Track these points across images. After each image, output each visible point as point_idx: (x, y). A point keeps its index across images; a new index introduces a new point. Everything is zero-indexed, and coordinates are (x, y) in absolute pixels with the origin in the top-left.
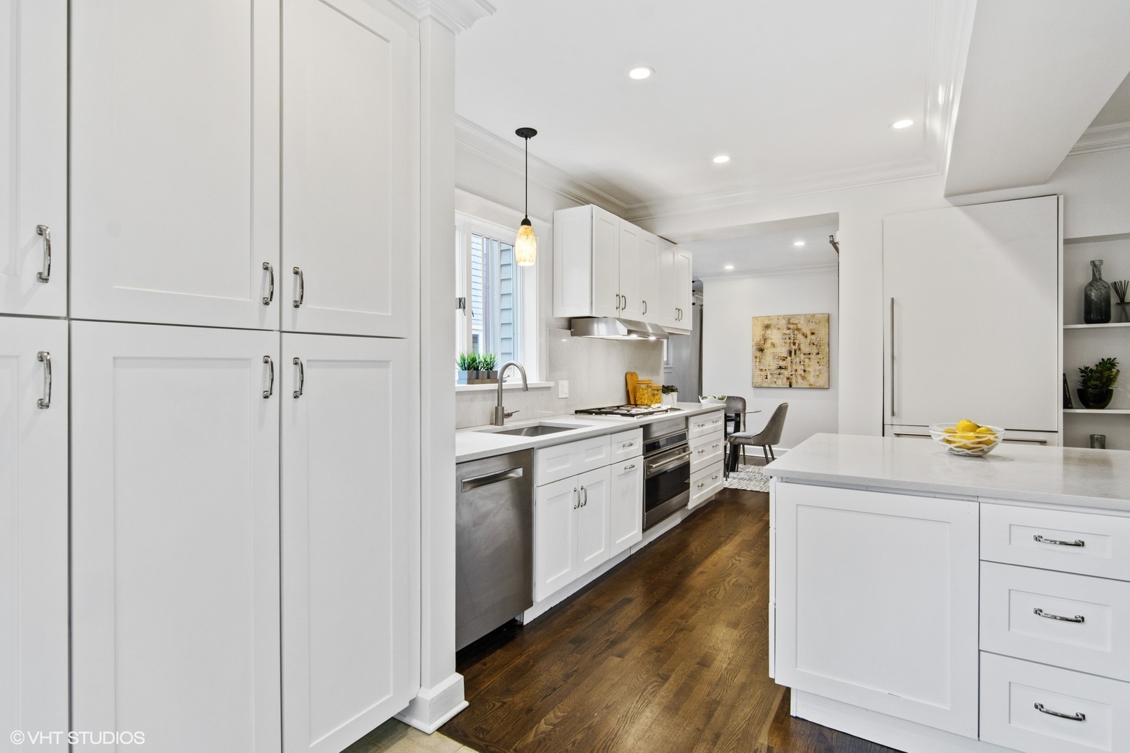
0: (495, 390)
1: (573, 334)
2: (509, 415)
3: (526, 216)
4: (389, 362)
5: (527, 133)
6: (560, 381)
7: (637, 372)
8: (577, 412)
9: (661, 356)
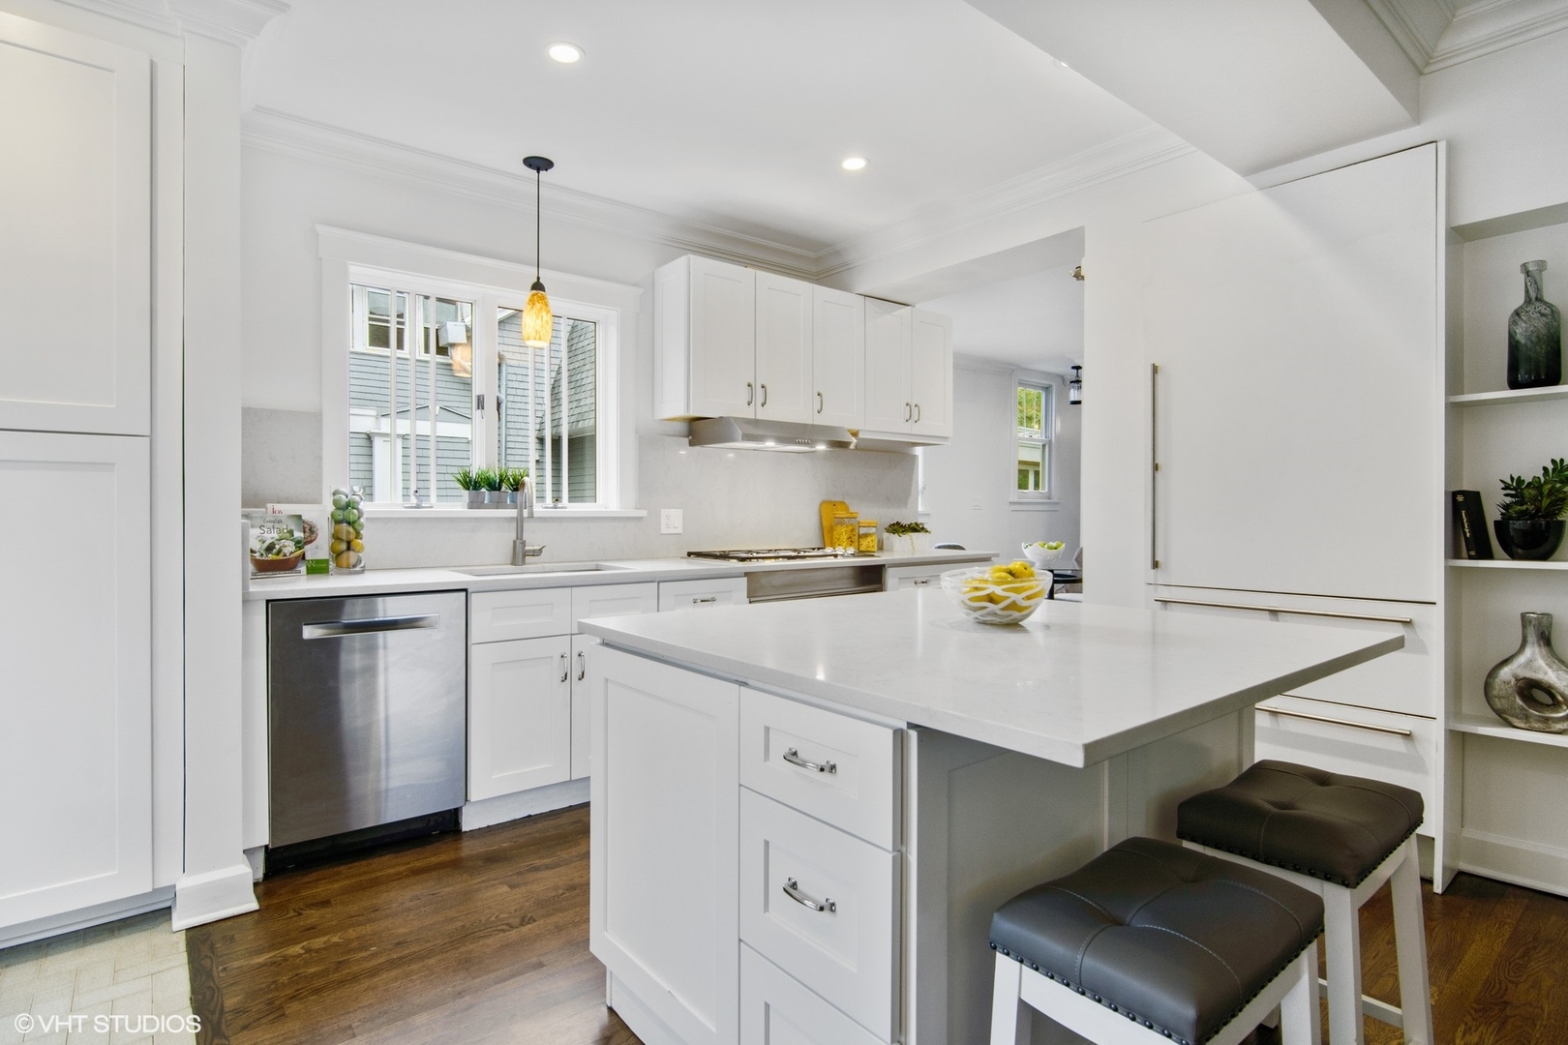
0: (513, 518)
1: (692, 444)
2: (537, 553)
3: (538, 278)
4: (114, 464)
5: (539, 164)
6: (663, 511)
7: (845, 501)
8: (690, 554)
9: (911, 479)
